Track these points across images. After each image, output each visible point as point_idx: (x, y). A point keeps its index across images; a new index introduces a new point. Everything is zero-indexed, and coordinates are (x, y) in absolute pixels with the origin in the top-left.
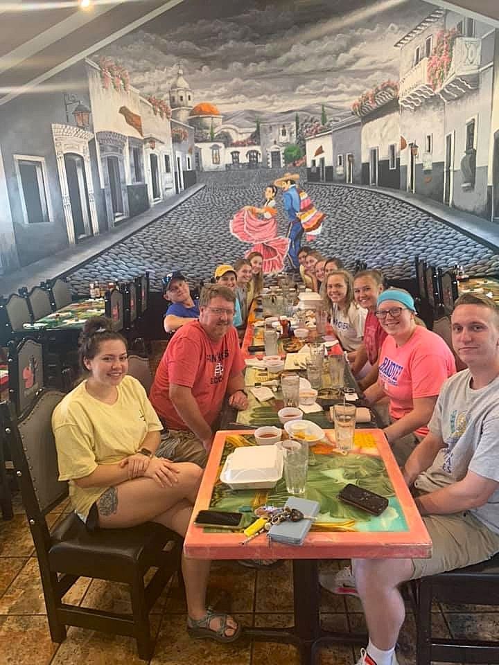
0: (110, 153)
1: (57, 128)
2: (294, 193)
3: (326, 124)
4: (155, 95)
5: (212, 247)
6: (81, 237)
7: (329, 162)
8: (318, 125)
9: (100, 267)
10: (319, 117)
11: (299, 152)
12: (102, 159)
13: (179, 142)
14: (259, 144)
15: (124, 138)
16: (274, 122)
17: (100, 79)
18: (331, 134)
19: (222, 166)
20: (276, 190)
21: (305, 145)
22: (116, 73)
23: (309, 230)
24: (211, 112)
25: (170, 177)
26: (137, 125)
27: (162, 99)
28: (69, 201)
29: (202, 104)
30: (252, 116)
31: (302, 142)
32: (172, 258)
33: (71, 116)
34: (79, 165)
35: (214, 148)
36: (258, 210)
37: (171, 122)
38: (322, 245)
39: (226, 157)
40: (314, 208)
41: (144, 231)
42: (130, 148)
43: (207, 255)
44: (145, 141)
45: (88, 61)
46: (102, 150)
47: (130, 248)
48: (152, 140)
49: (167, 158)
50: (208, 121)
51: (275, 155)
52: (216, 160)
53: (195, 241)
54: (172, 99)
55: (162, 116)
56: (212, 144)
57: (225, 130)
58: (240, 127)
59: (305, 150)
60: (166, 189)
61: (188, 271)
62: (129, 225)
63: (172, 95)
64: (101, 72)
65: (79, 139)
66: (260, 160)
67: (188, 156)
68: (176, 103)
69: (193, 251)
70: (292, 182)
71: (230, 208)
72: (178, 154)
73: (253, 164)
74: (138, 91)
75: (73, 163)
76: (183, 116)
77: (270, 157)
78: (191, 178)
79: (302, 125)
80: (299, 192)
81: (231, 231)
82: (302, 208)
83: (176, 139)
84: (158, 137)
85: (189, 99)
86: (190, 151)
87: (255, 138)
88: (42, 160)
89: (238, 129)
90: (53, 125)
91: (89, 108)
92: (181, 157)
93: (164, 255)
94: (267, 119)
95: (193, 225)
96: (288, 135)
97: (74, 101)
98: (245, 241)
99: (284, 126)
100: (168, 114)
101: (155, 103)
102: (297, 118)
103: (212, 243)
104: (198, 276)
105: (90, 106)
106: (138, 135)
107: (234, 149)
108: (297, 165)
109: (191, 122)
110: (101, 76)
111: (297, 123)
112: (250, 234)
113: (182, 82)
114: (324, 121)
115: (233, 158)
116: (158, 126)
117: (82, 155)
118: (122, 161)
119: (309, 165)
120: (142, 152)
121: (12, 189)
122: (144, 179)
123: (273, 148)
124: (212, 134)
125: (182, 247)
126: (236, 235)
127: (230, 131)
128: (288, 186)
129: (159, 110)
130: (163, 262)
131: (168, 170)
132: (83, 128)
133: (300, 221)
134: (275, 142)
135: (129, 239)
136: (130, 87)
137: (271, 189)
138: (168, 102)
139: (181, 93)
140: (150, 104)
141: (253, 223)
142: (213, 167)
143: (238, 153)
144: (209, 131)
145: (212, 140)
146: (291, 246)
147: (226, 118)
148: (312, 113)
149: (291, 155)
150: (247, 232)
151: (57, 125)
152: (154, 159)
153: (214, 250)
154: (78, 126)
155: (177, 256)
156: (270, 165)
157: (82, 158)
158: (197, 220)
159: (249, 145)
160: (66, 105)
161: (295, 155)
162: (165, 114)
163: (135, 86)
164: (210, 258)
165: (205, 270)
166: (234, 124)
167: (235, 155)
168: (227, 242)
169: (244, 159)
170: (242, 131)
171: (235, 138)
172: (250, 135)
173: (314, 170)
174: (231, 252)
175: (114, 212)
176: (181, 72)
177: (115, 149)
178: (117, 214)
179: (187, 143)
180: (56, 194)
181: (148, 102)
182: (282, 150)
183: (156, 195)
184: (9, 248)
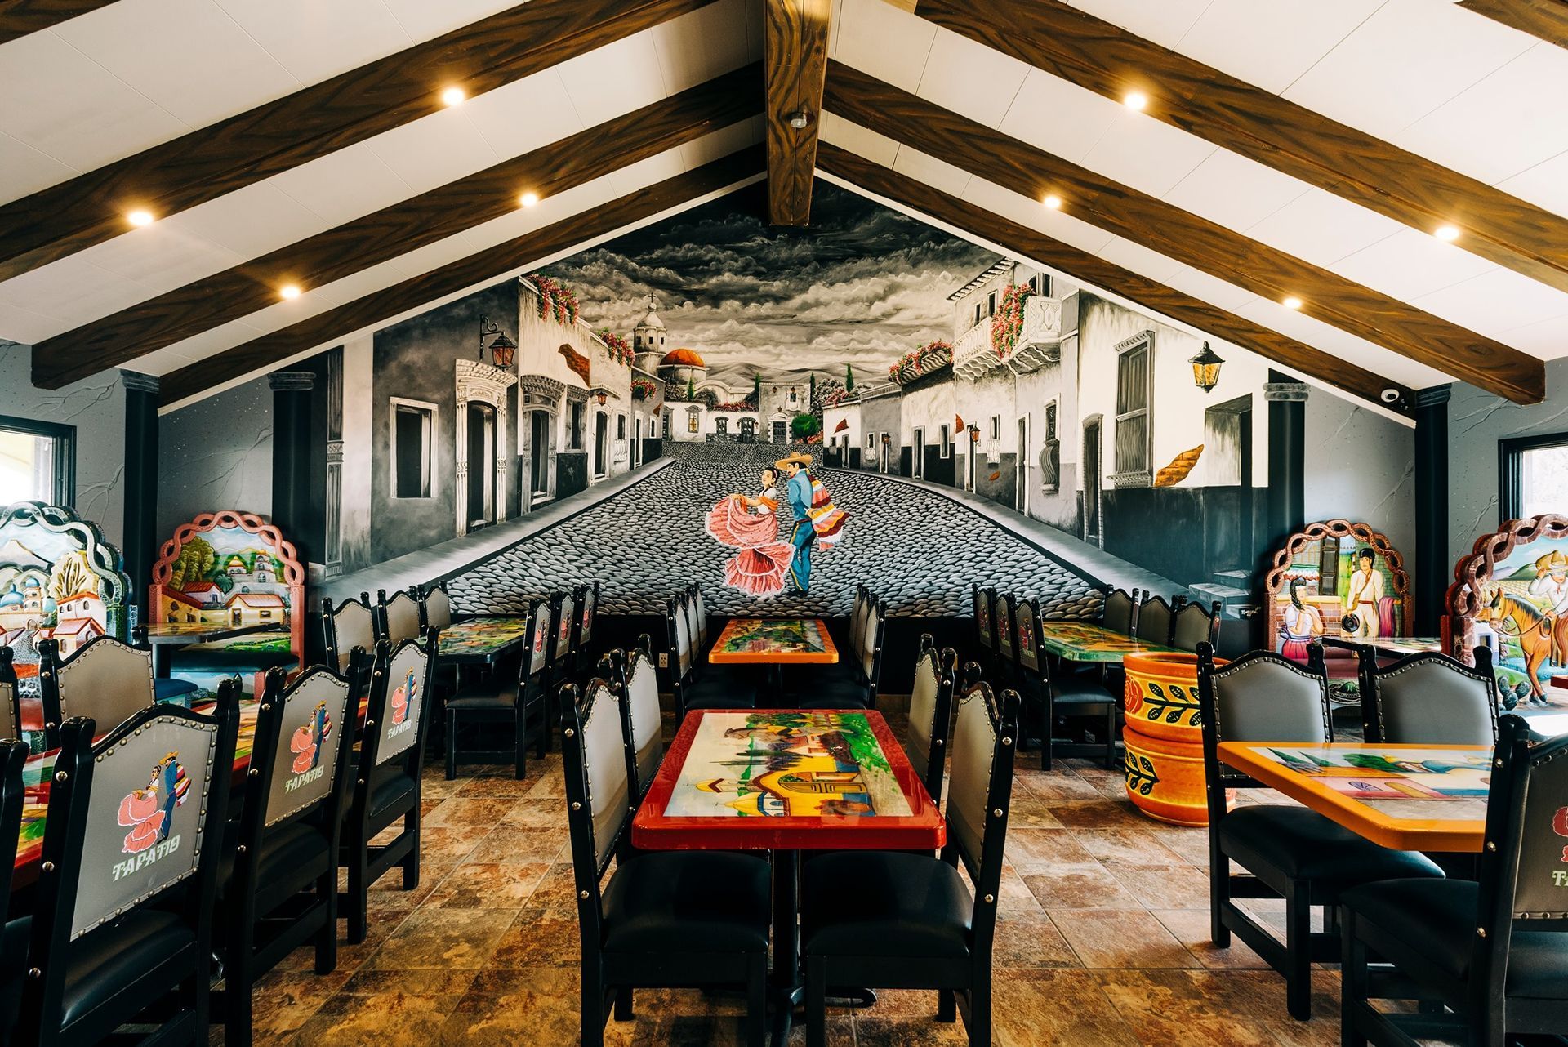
0: (538, 405)
1: (464, 367)
2: (803, 481)
3: (853, 390)
4: (614, 333)
5: (676, 550)
6: (477, 523)
7: (854, 443)
8: (842, 391)
9: (499, 571)
10: (843, 381)
11: (813, 424)
12: (524, 413)
13: (642, 398)
14: (757, 409)
15: (561, 387)
16: (779, 381)
17: (536, 305)
18: (859, 404)
19: (701, 437)
20: (777, 474)
21: (822, 416)
22: (560, 299)
23: (823, 535)
24: (691, 362)
25: (624, 445)
26: (581, 370)
27: (623, 339)
28: (465, 469)
29: (679, 350)
30: (751, 372)
31: (817, 409)
32: (614, 564)
33: (487, 351)
34: (488, 419)
35: (690, 410)
36: (749, 501)
37: (633, 371)
38: (842, 559)
39: (708, 423)
40: (831, 503)
41: (575, 520)
42: (568, 401)
43: (667, 562)
44: (591, 394)
45: (523, 281)
46: (527, 400)
47: (550, 545)
48: (602, 393)
49: (621, 419)
50: (686, 373)
51: (779, 427)
52: (693, 427)
53: (651, 540)
54: (638, 341)
55: (620, 361)
56: (689, 405)
57: (710, 388)
58: (731, 385)
59: (821, 423)
60: (616, 462)
61: (636, 584)
62: (553, 510)
63: (639, 334)
64: (539, 297)
65: (493, 383)
66: (757, 431)
67: (653, 418)
68: (643, 346)
69: (646, 555)
70: (802, 465)
71: (708, 495)
72: (639, 415)
73: (745, 437)
74: (589, 326)
75: (479, 415)
76: (651, 364)
77: (771, 428)
78: (653, 449)
79: (819, 389)
80: (811, 479)
81: (707, 529)
82: (814, 502)
83: (638, 394)
84: (611, 389)
85: (662, 342)
86: (657, 412)
87: (752, 401)
88: (434, 407)
89: (727, 387)
90: (458, 361)
91: (514, 343)
92: (643, 420)
93: (601, 558)
94: (770, 378)
95: (651, 516)
96: (798, 401)
97: (495, 332)
98: (728, 545)
99: (793, 389)
100: (629, 359)
101: (613, 344)
102: (812, 381)
103: (677, 544)
104: (651, 593)
105: (517, 340)
106: (581, 384)
107: (720, 414)
108: (810, 442)
109: (661, 373)
110: (539, 302)
111: (813, 386)
112: (735, 535)
113: (654, 320)
114: (850, 385)
115: (718, 427)
116: (613, 375)
117: (496, 406)
118: (554, 418)
119: (827, 443)
120: (585, 407)
121: (380, 446)
122: (584, 445)
123: (776, 417)
124: (691, 391)
125: (630, 547)
126: (714, 535)
127: (716, 389)
128: (796, 470)
129: (616, 353)
130: (598, 569)
131: (621, 436)
132: (502, 368)
133: (810, 520)
134: (780, 410)
135: (551, 531)
136: (579, 320)
137: (770, 473)
138: (631, 344)
139: (651, 334)
140: (605, 344)
141: (741, 519)
142: (688, 436)
143: (726, 419)
144: (686, 387)
145: (690, 399)
146: (795, 557)
147: (712, 371)
148: (834, 375)
149: (802, 429)
150: (731, 531)
151: (464, 361)
152: (602, 419)
153: (679, 555)
154: (494, 365)
155: (620, 561)
156: (771, 440)
157: (495, 409)
158: (657, 509)
159: (743, 409)
160: (482, 335)
161: (807, 428)
162: (625, 359)
163: (586, 319)
164: (672, 567)
165: (661, 584)
166: (723, 380)
167: (722, 423)
168: (700, 544)
169: (733, 428)
170: (733, 390)
171: (723, 399)
172: (744, 396)
173: (833, 451)
174: (704, 560)
175: (533, 490)
176: (653, 306)
177: (547, 400)
178: (537, 493)
179: (653, 401)
180: (447, 458)
181: (602, 342)
182: (789, 420)
183: (599, 469)
184: (358, 533)
